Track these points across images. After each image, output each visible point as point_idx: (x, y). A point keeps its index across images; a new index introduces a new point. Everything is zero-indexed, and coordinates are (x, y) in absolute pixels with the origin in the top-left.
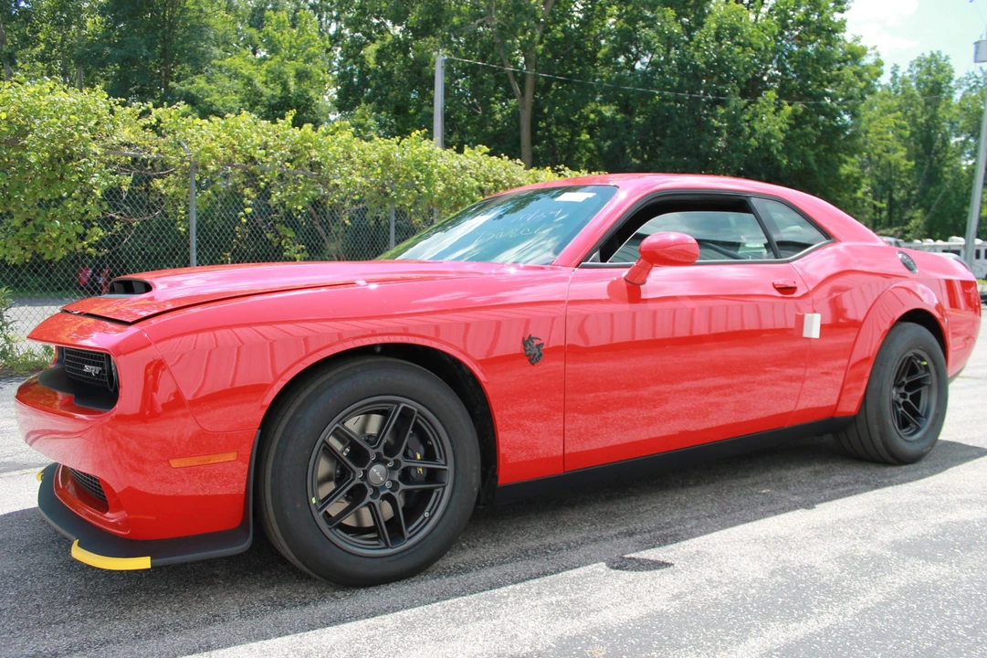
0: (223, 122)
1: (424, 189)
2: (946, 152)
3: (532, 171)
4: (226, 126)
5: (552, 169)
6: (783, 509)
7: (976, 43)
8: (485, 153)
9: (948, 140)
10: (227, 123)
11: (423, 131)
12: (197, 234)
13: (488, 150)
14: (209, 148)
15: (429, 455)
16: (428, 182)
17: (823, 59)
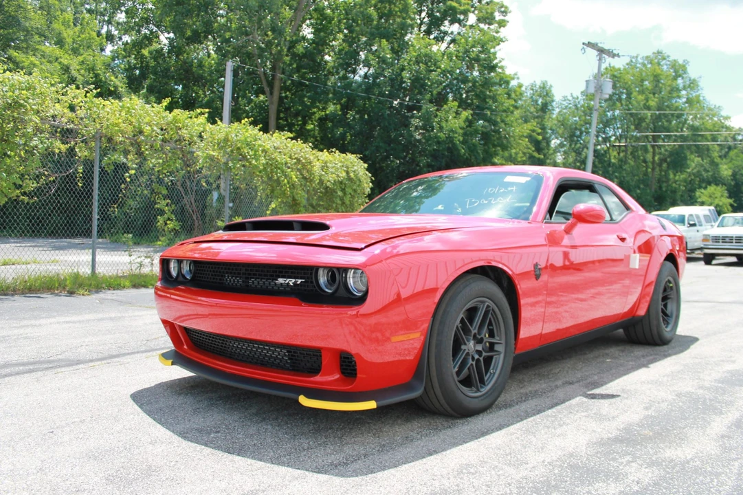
0: (121, 104)
1: (254, 162)
2: (549, 150)
3: (314, 152)
4: (123, 107)
5: (328, 151)
6: (632, 368)
7: (587, 81)
8: (289, 138)
9: (550, 141)
10: (123, 105)
11: (250, 119)
12: (99, 189)
13: (292, 135)
14: (116, 124)
15: (492, 335)
16: (256, 157)
17: (487, 83)
